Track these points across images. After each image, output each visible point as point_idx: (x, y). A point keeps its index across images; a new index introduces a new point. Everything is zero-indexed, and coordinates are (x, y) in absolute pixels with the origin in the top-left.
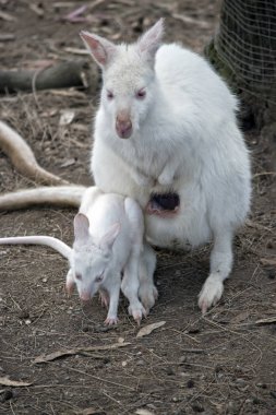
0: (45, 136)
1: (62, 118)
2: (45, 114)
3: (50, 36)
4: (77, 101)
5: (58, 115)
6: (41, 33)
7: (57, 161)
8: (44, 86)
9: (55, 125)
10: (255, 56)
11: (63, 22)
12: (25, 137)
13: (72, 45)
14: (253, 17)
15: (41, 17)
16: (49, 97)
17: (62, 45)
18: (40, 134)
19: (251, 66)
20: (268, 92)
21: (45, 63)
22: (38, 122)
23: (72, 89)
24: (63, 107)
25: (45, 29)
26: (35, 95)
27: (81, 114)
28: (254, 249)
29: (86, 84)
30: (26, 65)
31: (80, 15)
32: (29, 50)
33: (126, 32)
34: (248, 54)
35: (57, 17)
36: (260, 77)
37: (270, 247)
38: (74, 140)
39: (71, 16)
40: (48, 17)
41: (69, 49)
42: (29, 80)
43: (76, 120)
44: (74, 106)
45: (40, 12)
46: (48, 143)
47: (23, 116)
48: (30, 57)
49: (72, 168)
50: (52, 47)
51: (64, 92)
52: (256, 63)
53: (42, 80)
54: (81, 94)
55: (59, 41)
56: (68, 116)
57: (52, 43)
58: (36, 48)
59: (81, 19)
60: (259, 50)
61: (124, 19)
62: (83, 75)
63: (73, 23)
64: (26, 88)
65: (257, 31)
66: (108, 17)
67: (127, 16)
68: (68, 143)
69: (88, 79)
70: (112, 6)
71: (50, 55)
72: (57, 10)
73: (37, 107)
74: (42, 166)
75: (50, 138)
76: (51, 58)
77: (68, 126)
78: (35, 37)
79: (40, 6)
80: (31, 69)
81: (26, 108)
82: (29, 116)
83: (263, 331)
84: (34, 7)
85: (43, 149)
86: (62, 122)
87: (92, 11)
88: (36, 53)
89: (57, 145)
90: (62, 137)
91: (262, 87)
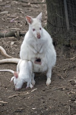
0: (8, 47)
1: (11, 43)
2: (7, 42)
3: (7, 25)
4: (14, 40)
5: (10, 43)
6: (5, 25)
7: (11, 53)
8: (7, 36)
9: (10, 45)
10: (55, 30)
11: (9, 22)
12: (3, 47)
13: (12, 27)
14: (54, 21)
15: (4, 21)
16: (8, 39)
17: (10, 27)
18: (7, 47)
19: (54, 32)
20: (58, 38)
21: (6, 31)
22: (6, 44)
23: (13, 37)
24: (11, 41)
25: (5, 24)
26: (5, 38)
27: (15, 42)
28: (56, 72)
29: (16, 36)
30: (2, 32)
31: (13, 21)
32: (2, 28)
33: (23, 25)
34: (53, 29)
35: (8, 21)
36: (56, 34)
37: (59, 72)
38: (14, 48)
39: (11, 21)
40: (6, 21)
41: (11, 28)
42: (3, 35)
43: (14, 44)
44: (13, 41)
45: (4, 20)
46: (8, 49)
47: (3, 43)
48: (3, 30)
49: (14, 54)
50: (8, 28)
51: (11, 38)
52: (55, 31)
53: (6, 35)
54: (15, 38)
55: (9, 26)
56: (13, 43)
57: (7, 27)
58: (4, 28)
59: (13, 22)
60: (56, 29)
61: (23, 22)
62: (15, 34)
63: (12, 23)
64: (3, 37)
65: (55, 24)
66: (19, 21)
67: (24, 21)
68: (13, 49)
69: (17, 35)
70: (20, 19)
71: (7, 29)
72: (8, 20)
73: (5, 41)
74: (7, 54)
75: (9, 48)
76: (8, 30)
77: (13, 45)
78: (3, 26)
79: (4, 19)
80: (3, 33)
81: (3, 41)
82: (4, 43)
83: (59, 91)
84: (3, 19)
85: (7, 50)
86: (11, 44)
87: (16, 20)
88: (4, 29)
89: (10, 49)
90: (12, 48)
91: (56, 37)
